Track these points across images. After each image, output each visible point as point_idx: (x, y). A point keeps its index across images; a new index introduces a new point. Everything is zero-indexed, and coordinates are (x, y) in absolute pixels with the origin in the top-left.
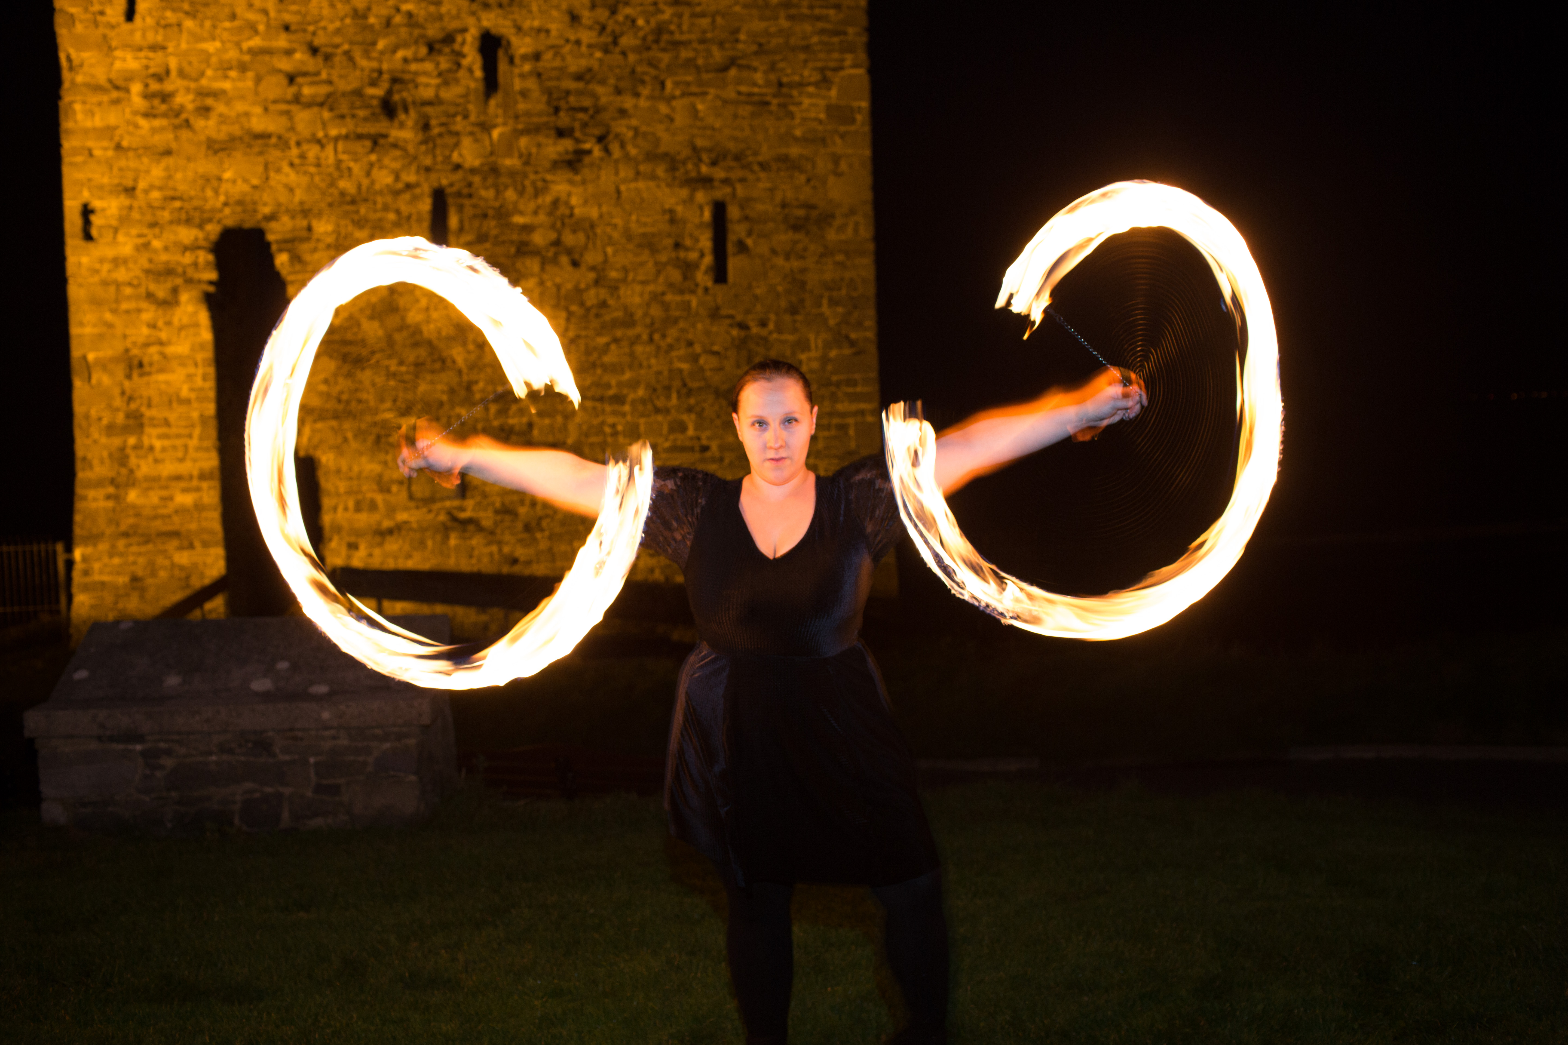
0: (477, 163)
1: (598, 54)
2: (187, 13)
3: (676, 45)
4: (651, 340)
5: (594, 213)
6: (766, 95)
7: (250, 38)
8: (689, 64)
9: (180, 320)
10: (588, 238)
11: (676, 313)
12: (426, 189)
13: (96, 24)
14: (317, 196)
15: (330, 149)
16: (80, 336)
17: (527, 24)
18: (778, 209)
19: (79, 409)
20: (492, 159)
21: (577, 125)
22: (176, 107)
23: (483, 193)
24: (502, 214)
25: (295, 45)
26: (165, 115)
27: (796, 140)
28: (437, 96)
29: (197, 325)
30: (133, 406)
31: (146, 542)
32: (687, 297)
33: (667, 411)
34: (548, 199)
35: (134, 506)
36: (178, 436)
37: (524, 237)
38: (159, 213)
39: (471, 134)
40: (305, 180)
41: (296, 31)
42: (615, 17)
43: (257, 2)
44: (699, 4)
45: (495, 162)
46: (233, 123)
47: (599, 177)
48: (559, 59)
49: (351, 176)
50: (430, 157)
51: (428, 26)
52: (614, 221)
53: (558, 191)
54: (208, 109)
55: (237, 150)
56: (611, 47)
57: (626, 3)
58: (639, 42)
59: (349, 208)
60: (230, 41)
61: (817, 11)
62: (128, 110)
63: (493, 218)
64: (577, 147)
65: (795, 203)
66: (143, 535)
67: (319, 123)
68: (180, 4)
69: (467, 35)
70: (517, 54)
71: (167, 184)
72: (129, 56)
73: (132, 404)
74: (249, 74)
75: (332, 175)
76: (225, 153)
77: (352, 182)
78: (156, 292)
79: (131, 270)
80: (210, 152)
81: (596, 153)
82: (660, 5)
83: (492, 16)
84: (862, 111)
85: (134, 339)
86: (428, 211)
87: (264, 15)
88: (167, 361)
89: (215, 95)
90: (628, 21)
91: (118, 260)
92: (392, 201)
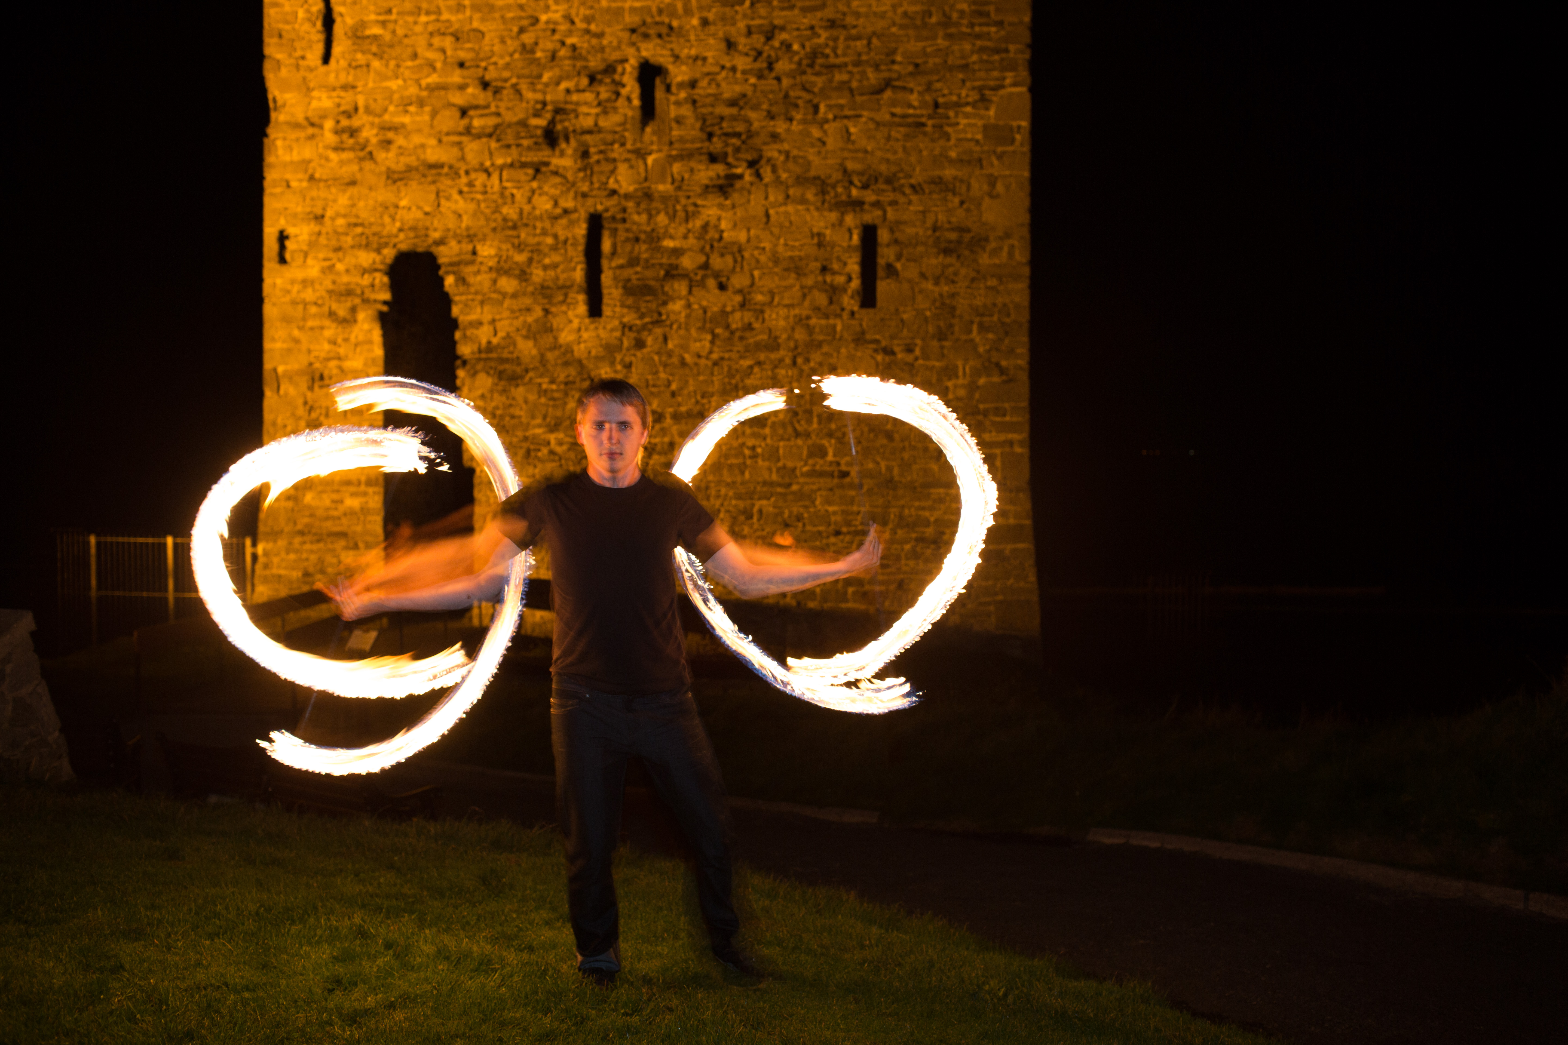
0: (631, 189)
1: (753, 80)
2: (375, 54)
3: (831, 67)
4: (794, 363)
5: (742, 236)
6: (922, 116)
7: (428, 76)
8: (844, 86)
9: (357, 337)
10: (735, 261)
11: (821, 338)
12: (583, 214)
13: (298, 67)
14: (482, 222)
15: (495, 178)
16: (272, 350)
17: (685, 53)
18: (930, 232)
19: (268, 416)
20: (646, 185)
21: (730, 150)
22: (361, 140)
23: (636, 217)
24: (654, 238)
25: (468, 81)
26: (352, 149)
27: (951, 161)
28: (596, 124)
29: (370, 342)
30: (314, 415)
31: (318, 541)
32: (831, 321)
33: (808, 435)
34: (698, 223)
35: (309, 507)
37: (673, 261)
38: (343, 238)
39: (626, 160)
40: (472, 206)
41: (469, 67)
42: (770, 43)
43: (437, 41)
44: (855, 27)
45: (649, 188)
46: (410, 155)
47: (749, 201)
48: (714, 86)
49: (513, 202)
50: (587, 184)
51: (590, 58)
52: (762, 245)
53: (709, 216)
54: (389, 142)
55: (413, 180)
56: (766, 72)
57: (783, 29)
58: (793, 66)
59: (511, 233)
60: (411, 79)
61: (977, 29)
62: (321, 145)
63: (644, 242)
64: (728, 172)
65: (947, 226)
66: (316, 534)
67: (487, 153)
68: (369, 47)
69: (627, 66)
70: (674, 82)
71: (351, 212)
72: (324, 96)
73: (312, 413)
74: (426, 109)
75: (497, 202)
76: (402, 183)
77: (515, 208)
78: (338, 311)
79: (317, 290)
80: (389, 182)
81: (747, 178)
82: (817, 30)
83: (651, 47)
84: (1022, 130)
85: (317, 354)
86: (584, 235)
87: (441, 54)
88: (344, 374)
89: (396, 129)
90: (783, 47)
91: (307, 281)
92: (550, 226)
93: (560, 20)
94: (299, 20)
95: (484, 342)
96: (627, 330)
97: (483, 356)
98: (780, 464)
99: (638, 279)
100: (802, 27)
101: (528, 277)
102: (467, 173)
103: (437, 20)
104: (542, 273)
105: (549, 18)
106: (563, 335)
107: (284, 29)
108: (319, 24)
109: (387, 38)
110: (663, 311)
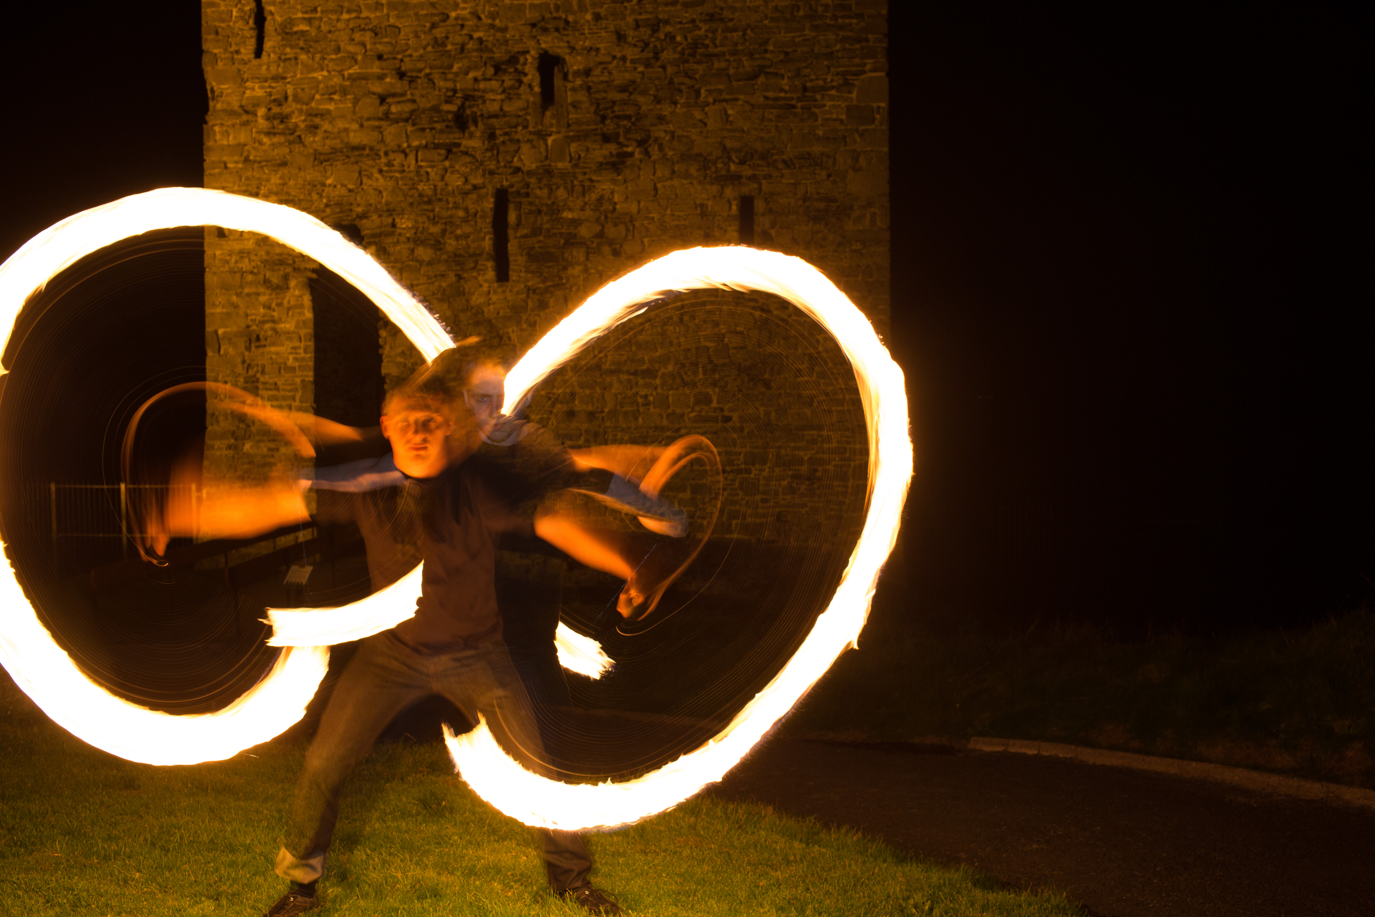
0: (534, 166)
1: (641, 69)
2: (302, 49)
3: (710, 56)
4: (681, 320)
5: (634, 208)
6: (793, 98)
7: (350, 67)
8: (722, 73)
9: (289, 302)
10: (628, 230)
12: (490, 190)
13: (233, 61)
14: (401, 198)
15: (412, 158)
16: (213, 314)
17: (580, 45)
18: (800, 202)
19: (210, 374)
20: (547, 162)
21: (621, 131)
22: (291, 126)
23: (538, 192)
24: (554, 210)
25: (386, 71)
26: (282, 133)
27: (818, 139)
28: (501, 109)
29: (301, 306)
30: (251, 372)
33: (694, 385)
34: (594, 196)
35: (248, 455)
36: (284, 398)
37: (572, 230)
39: (528, 141)
40: (391, 184)
41: (385, 60)
42: (656, 35)
43: (357, 36)
44: (731, 20)
45: (550, 165)
46: (335, 138)
47: (639, 176)
48: (606, 74)
49: (428, 180)
50: (494, 162)
51: (495, 50)
52: (651, 215)
53: (603, 190)
54: (316, 127)
55: (337, 160)
56: (652, 61)
57: (667, 22)
58: (677, 56)
59: (426, 207)
60: (334, 71)
61: (840, 21)
62: (254, 130)
63: (545, 214)
64: (620, 150)
65: (816, 197)
67: (404, 135)
68: (297, 42)
69: (528, 57)
70: (571, 71)
71: (282, 190)
72: (257, 86)
73: (250, 371)
74: (349, 97)
75: (413, 180)
76: (328, 163)
77: (429, 185)
78: (272, 279)
79: (253, 261)
80: (316, 162)
81: (637, 156)
82: (698, 23)
83: (549, 39)
84: (881, 110)
85: (253, 317)
86: (491, 208)
87: (362, 47)
88: (278, 336)
89: (322, 115)
90: (668, 38)
91: (243, 253)
92: (461, 201)
93: (468, 16)
94: (234, 18)
96: (531, 292)
98: (670, 411)
99: (541, 247)
100: (684, 21)
101: (442, 246)
102: (386, 154)
103: (359, 18)
104: (454, 243)
105: (458, 15)
106: (474, 298)
107: (220, 27)
108: (251, 22)
109: (313, 34)
110: (564, 276)
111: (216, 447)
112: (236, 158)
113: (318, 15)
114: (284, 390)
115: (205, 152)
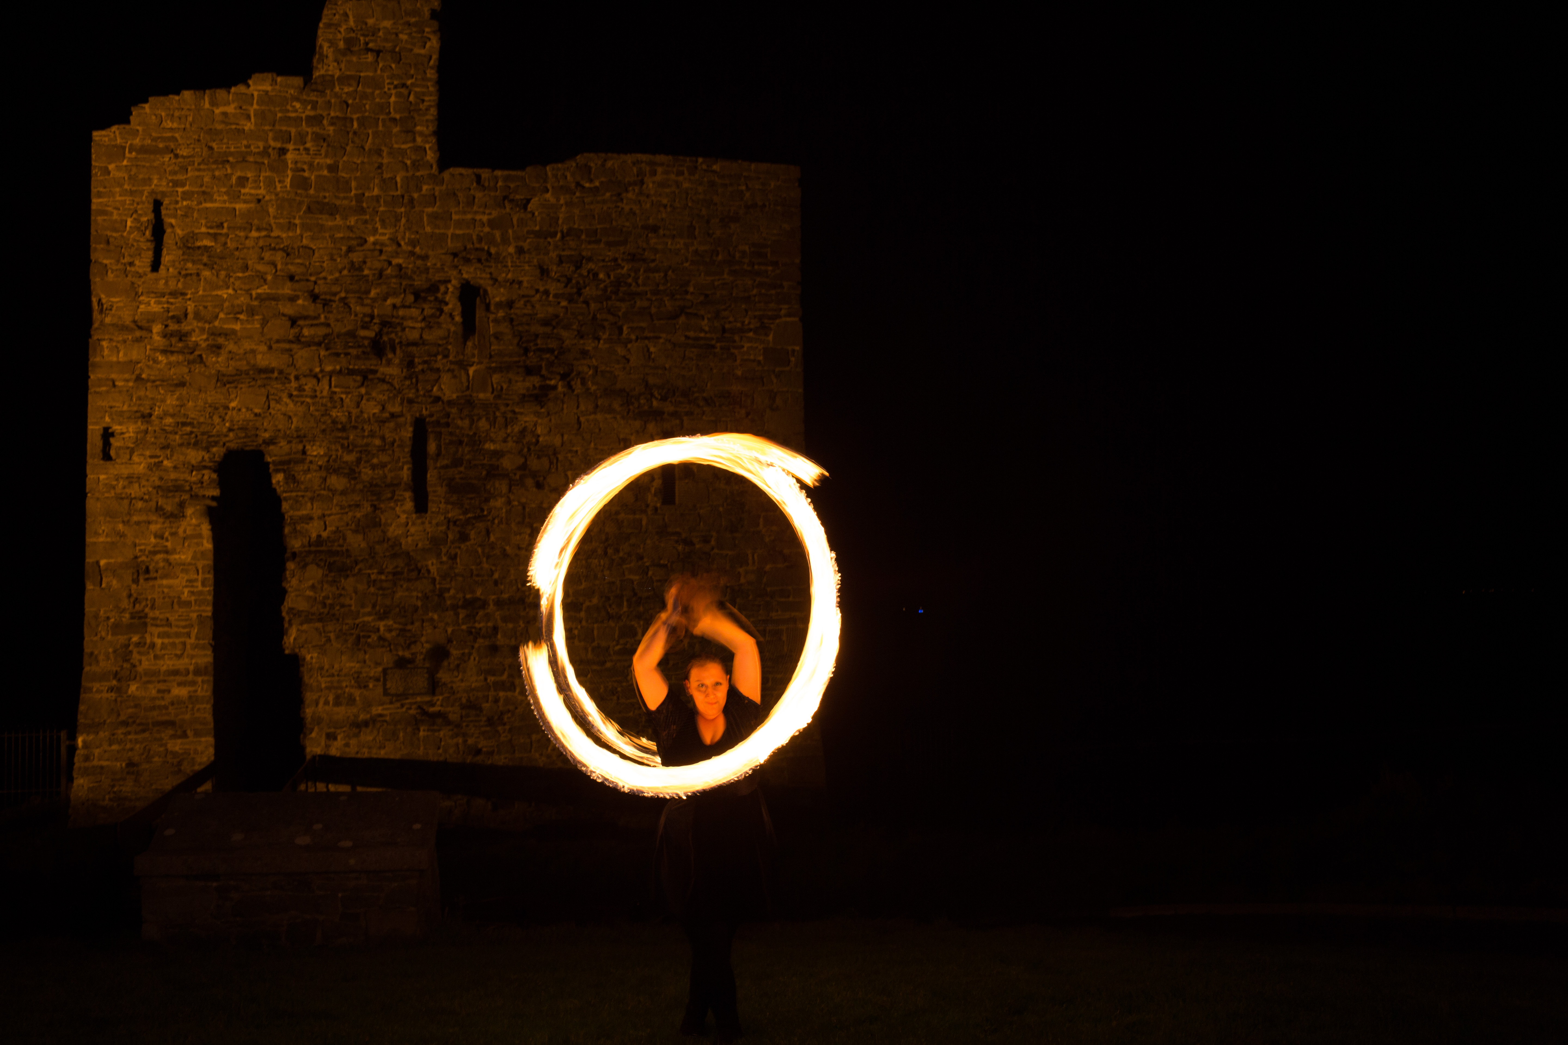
0: (454, 396)
1: (564, 303)
2: (205, 265)
3: (633, 295)
4: (606, 553)
5: (557, 441)
6: (711, 339)
7: (259, 287)
8: (644, 311)
9: (185, 531)
10: (551, 463)
11: (629, 530)
12: (409, 419)
13: (126, 273)
14: (312, 424)
15: (325, 382)
16: (95, 543)
17: (502, 277)
19: (89, 609)
20: (468, 393)
21: (544, 364)
22: (190, 344)
23: (459, 422)
24: (476, 441)
25: (299, 293)
26: (181, 352)
27: (737, 378)
28: (421, 337)
29: (200, 536)
31: (144, 731)
32: (638, 516)
34: (517, 429)
35: (134, 698)
36: (178, 635)
37: (494, 462)
38: (171, 436)
39: (452, 371)
40: (301, 409)
41: (297, 281)
42: (578, 271)
43: (267, 255)
44: (653, 261)
45: (471, 396)
46: (240, 360)
47: (563, 409)
48: (529, 307)
49: (342, 406)
50: (413, 391)
51: (415, 277)
52: (575, 449)
53: (526, 422)
54: (219, 347)
55: (242, 383)
56: (576, 297)
57: (590, 259)
58: (599, 293)
59: (340, 435)
60: (241, 289)
62: (148, 347)
63: (467, 445)
64: (543, 383)
66: (139, 725)
67: (317, 359)
68: (200, 257)
69: (449, 286)
70: (492, 302)
71: (180, 411)
72: (153, 301)
73: (137, 606)
74: (257, 317)
75: (326, 405)
76: (232, 385)
77: (343, 412)
78: (165, 506)
79: (144, 486)
80: (219, 384)
81: (560, 389)
82: (620, 261)
83: (472, 270)
84: (796, 353)
85: (143, 547)
86: (410, 438)
87: (272, 267)
88: (171, 567)
89: (226, 335)
90: (591, 276)
91: (133, 477)
92: (378, 429)
93: (388, 242)
94: (128, 228)
95: (314, 535)
96: (451, 524)
97: (313, 549)
98: (595, 644)
99: (462, 479)
100: (607, 259)
101: (357, 475)
103: (269, 236)
104: (370, 472)
105: (377, 240)
106: (391, 529)
107: (111, 236)
108: (148, 233)
109: (218, 251)
110: (485, 508)
111: (94, 690)
112: (127, 376)
113: (225, 231)
114: (177, 626)
115: (90, 369)
